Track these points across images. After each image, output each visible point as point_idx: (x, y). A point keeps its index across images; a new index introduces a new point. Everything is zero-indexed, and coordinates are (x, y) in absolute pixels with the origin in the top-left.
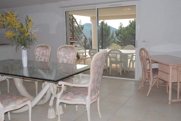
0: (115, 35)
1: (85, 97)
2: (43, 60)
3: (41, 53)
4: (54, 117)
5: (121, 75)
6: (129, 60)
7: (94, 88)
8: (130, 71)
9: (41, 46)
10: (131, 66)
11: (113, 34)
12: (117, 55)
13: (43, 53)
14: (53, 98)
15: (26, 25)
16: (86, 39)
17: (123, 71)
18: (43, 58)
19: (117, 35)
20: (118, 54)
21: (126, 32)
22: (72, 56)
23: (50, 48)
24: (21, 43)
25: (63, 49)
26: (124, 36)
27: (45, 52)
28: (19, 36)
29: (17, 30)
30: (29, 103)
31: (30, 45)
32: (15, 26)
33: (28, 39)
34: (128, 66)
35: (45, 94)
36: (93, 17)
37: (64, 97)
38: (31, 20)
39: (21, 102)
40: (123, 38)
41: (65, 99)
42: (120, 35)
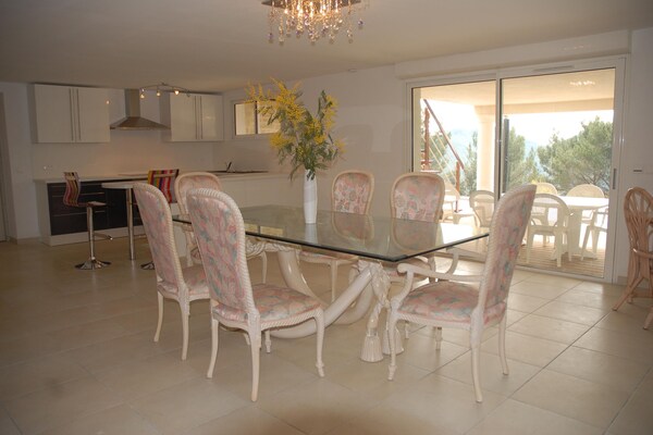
0: (537, 160)
1: (467, 311)
2: (351, 211)
3: (348, 192)
4: (379, 358)
5: (559, 265)
6: (584, 227)
7: (495, 288)
8: (585, 258)
9: (349, 174)
10: (590, 245)
11: (532, 157)
12: (547, 211)
13: (353, 193)
14: (378, 308)
15: (319, 117)
16: (459, 164)
17: (564, 258)
18: (352, 207)
19: (544, 160)
20: (553, 206)
21: (570, 152)
22: (433, 201)
23: (373, 180)
24: (304, 161)
25: (406, 182)
26: (563, 162)
27: (358, 190)
28: (300, 144)
29: (296, 128)
30: (318, 313)
31: (324, 167)
32: (294, 118)
33: (321, 151)
34: (581, 245)
35: (357, 299)
36: (481, 107)
37: (411, 307)
38: (331, 103)
39: (301, 310)
40: (561, 168)
41: (414, 313)
42: (552, 160)
